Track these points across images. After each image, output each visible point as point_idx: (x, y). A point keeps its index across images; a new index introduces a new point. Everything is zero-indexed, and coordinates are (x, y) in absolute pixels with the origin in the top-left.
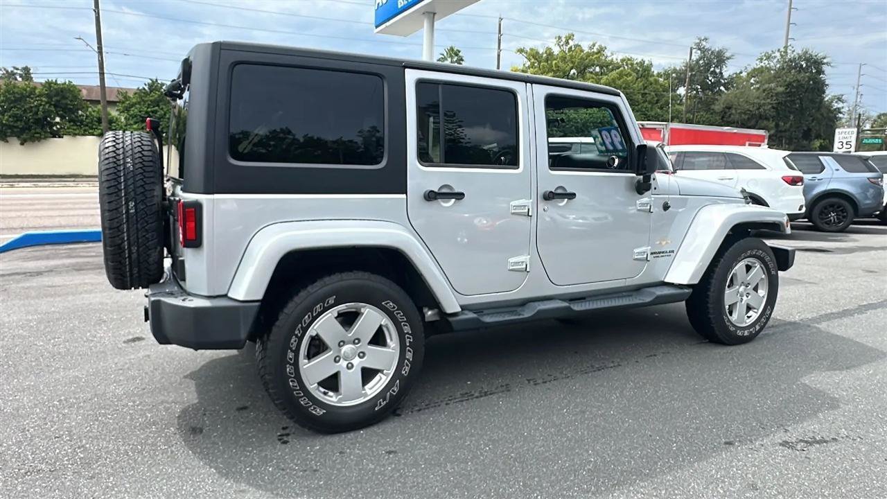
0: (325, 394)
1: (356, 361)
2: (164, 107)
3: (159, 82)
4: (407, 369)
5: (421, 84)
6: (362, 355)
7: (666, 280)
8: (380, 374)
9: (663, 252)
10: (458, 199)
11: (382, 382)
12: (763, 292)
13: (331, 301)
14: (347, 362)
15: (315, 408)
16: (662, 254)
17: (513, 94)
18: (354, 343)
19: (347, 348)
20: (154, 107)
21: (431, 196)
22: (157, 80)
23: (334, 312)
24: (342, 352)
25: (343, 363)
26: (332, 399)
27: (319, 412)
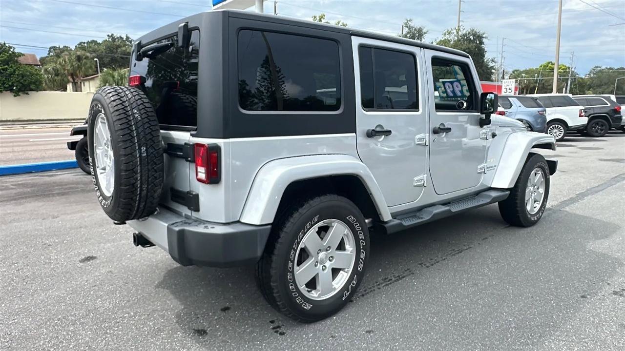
0: (309, 292)
1: (328, 264)
2: (13, 65)
3: (7, 45)
4: (361, 266)
5: (362, 47)
6: (331, 259)
7: (492, 186)
8: (341, 272)
9: (491, 167)
10: (387, 135)
11: (344, 277)
12: (542, 190)
13: (316, 220)
14: (322, 265)
15: (305, 304)
16: (491, 168)
17: (413, 56)
18: (327, 250)
19: (322, 255)
20: (4, 65)
21: (371, 134)
22: (5, 44)
23: (315, 228)
24: (319, 258)
25: (320, 266)
26: (314, 295)
27: (308, 307)
